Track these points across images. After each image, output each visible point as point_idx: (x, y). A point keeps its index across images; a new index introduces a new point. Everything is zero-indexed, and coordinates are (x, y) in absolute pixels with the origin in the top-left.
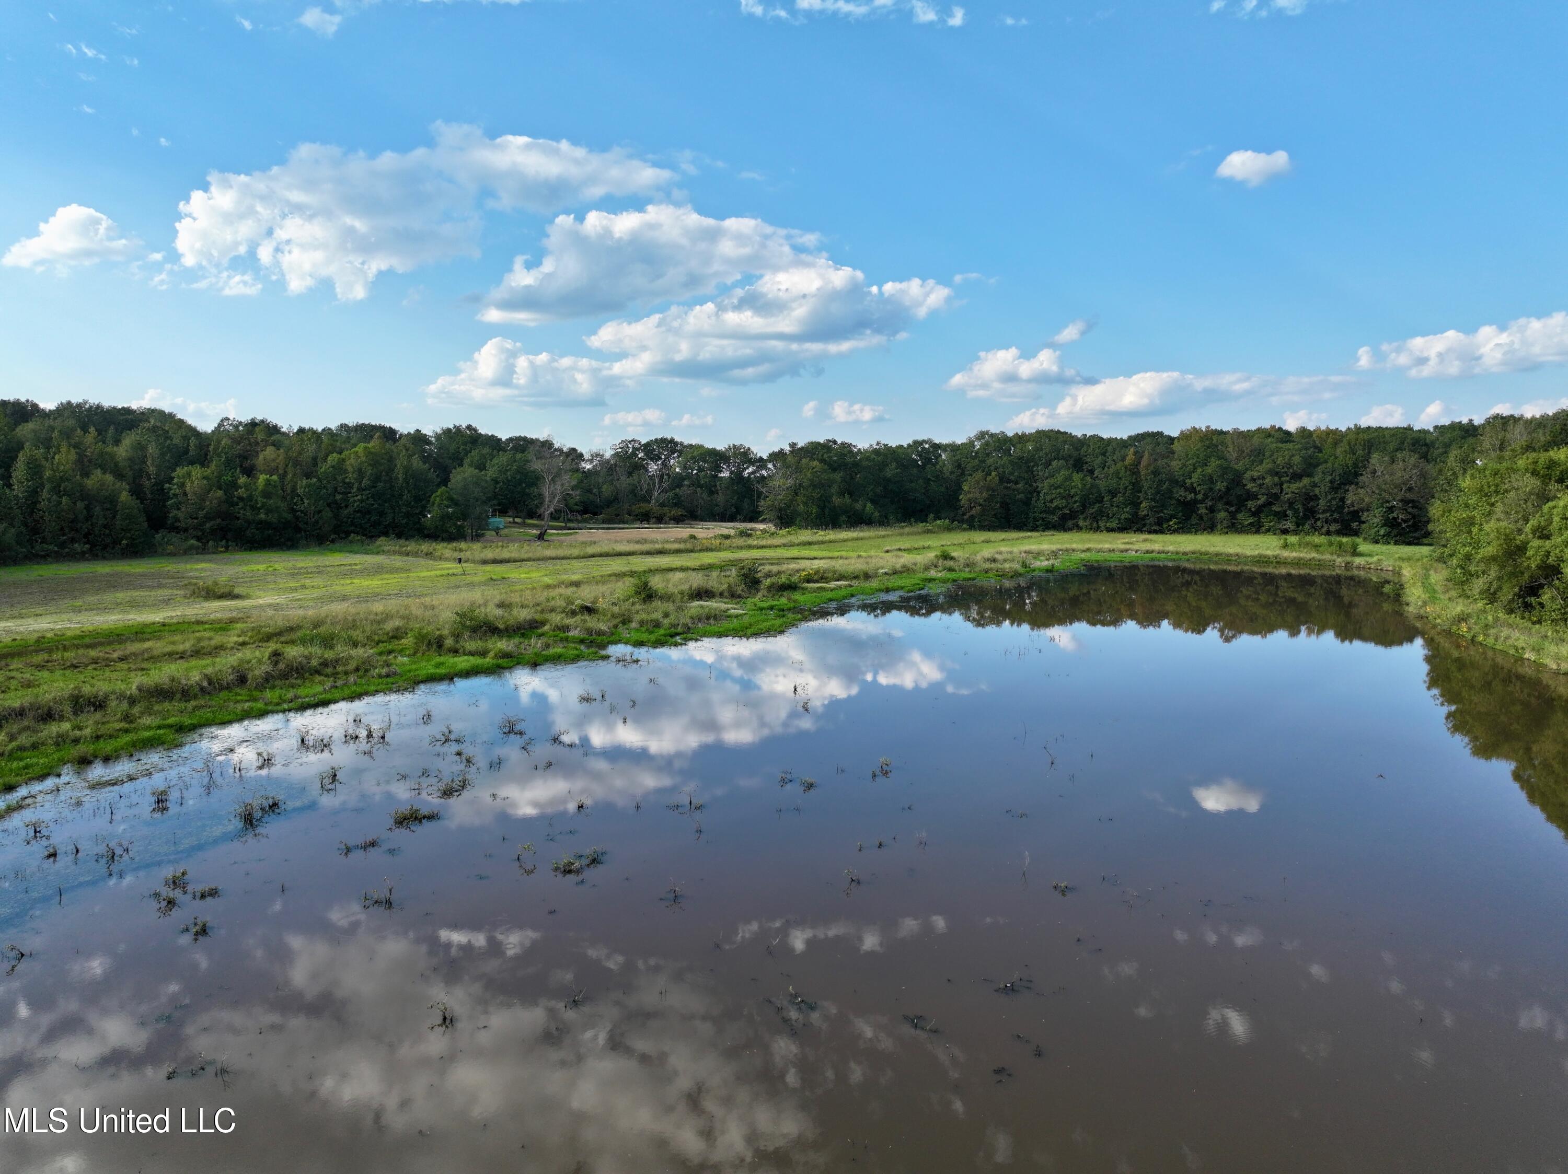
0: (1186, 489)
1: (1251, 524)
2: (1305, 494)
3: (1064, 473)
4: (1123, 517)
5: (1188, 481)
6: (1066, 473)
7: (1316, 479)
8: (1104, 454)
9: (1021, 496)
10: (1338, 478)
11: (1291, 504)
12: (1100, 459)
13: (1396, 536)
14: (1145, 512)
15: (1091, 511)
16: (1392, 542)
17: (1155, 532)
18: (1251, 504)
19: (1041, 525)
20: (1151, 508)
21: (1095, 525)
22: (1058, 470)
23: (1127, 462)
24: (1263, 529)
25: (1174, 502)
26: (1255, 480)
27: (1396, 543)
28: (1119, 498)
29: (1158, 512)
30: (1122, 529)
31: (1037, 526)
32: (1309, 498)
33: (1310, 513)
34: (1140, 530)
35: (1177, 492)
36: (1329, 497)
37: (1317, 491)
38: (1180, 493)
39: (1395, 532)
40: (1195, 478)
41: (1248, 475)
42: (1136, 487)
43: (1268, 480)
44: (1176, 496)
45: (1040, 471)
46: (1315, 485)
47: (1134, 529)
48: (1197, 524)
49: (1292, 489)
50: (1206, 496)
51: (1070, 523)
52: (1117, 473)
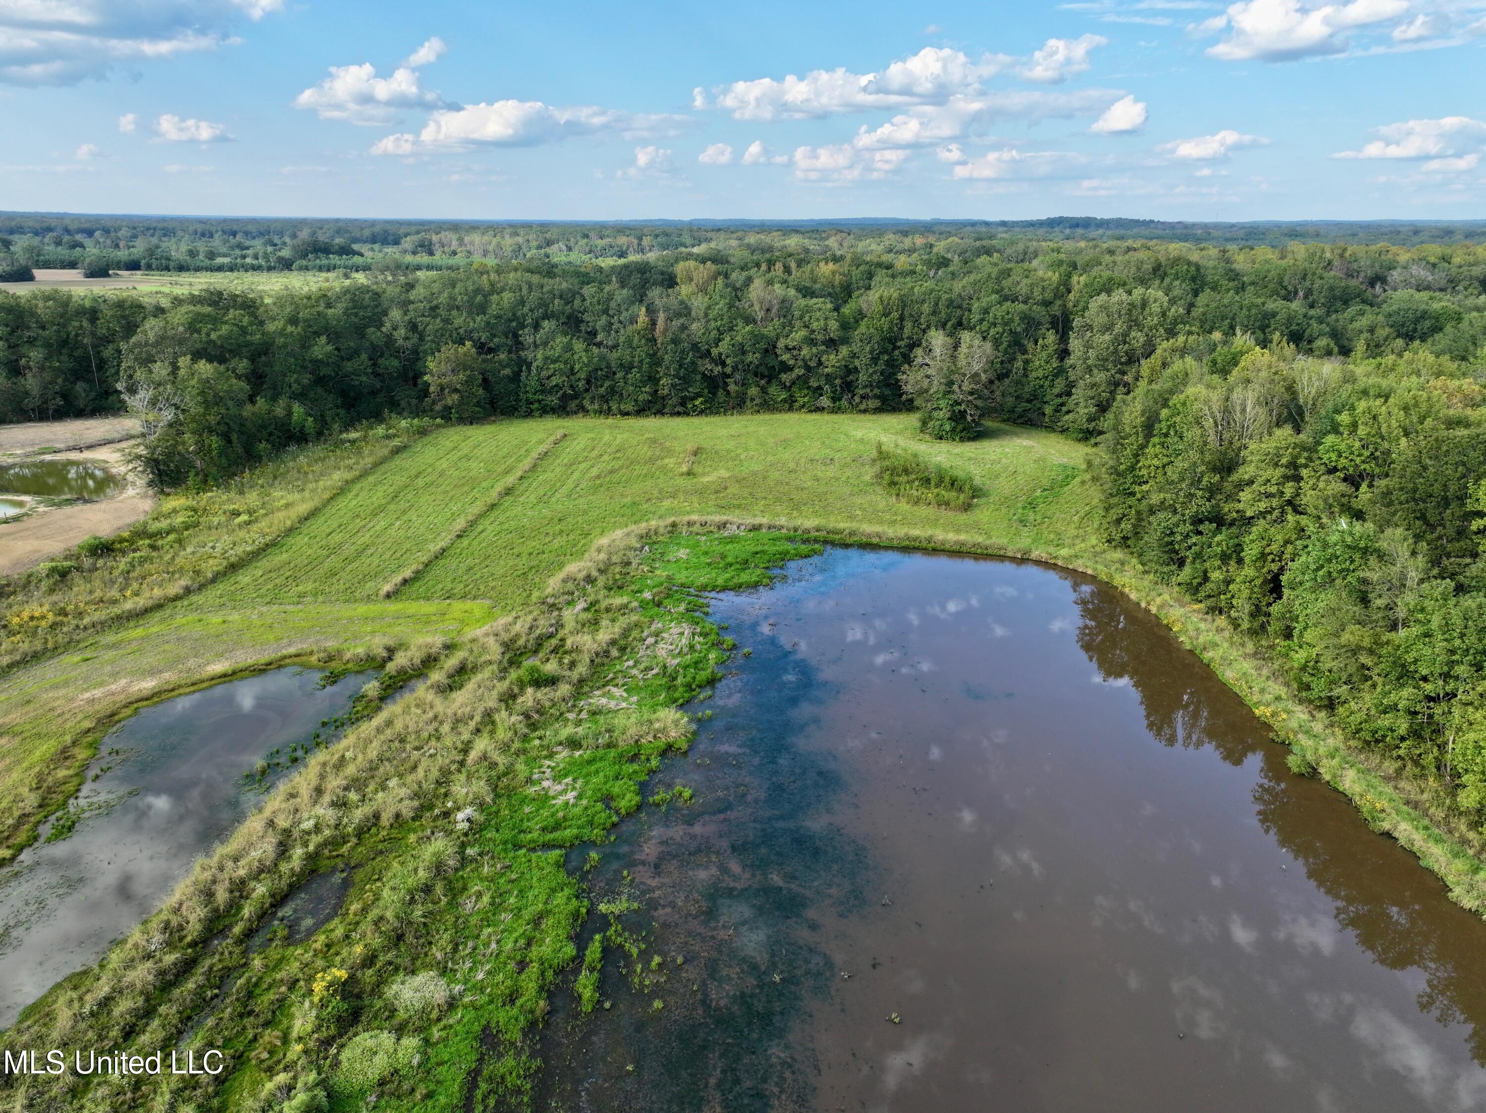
0: (713, 360)
1: (784, 401)
2: (846, 366)
3: (561, 340)
4: (641, 398)
5: (715, 352)
6: (565, 340)
7: (855, 348)
8: (606, 311)
9: (507, 371)
10: (876, 346)
11: (829, 378)
12: (604, 319)
13: (962, 431)
14: (666, 392)
15: (602, 390)
16: (957, 439)
17: (679, 414)
18: (785, 377)
19: (538, 410)
20: (673, 386)
21: (605, 407)
22: (552, 335)
23: (639, 326)
24: (797, 405)
25: (699, 377)
26: (790, 350)
27: (962, 440)
28: (635, 375)
29: (682, 390)
30: (641, 411)
31: (532, 411)
32: (849, 370)
33: (848, 387)
34: (660, 413)
35: (703, 365)
36: (871, 371)
37: (857, 362)
38: (706, 366)
39: (960, 427)
40: (724, 347)
41: (781, 344)
42: (656, 360)
43: (805, 352)
44: (702, 369)
45: (526, 334)
46: (854, 356)
47: (653, 411)
48: (725, 402)
49: (833, 361)
50: (735, 368)
51: (573, 405)
52: (629, 341)
